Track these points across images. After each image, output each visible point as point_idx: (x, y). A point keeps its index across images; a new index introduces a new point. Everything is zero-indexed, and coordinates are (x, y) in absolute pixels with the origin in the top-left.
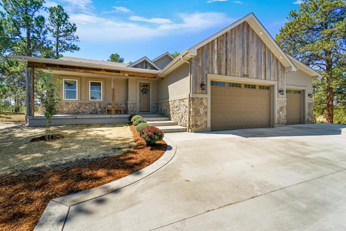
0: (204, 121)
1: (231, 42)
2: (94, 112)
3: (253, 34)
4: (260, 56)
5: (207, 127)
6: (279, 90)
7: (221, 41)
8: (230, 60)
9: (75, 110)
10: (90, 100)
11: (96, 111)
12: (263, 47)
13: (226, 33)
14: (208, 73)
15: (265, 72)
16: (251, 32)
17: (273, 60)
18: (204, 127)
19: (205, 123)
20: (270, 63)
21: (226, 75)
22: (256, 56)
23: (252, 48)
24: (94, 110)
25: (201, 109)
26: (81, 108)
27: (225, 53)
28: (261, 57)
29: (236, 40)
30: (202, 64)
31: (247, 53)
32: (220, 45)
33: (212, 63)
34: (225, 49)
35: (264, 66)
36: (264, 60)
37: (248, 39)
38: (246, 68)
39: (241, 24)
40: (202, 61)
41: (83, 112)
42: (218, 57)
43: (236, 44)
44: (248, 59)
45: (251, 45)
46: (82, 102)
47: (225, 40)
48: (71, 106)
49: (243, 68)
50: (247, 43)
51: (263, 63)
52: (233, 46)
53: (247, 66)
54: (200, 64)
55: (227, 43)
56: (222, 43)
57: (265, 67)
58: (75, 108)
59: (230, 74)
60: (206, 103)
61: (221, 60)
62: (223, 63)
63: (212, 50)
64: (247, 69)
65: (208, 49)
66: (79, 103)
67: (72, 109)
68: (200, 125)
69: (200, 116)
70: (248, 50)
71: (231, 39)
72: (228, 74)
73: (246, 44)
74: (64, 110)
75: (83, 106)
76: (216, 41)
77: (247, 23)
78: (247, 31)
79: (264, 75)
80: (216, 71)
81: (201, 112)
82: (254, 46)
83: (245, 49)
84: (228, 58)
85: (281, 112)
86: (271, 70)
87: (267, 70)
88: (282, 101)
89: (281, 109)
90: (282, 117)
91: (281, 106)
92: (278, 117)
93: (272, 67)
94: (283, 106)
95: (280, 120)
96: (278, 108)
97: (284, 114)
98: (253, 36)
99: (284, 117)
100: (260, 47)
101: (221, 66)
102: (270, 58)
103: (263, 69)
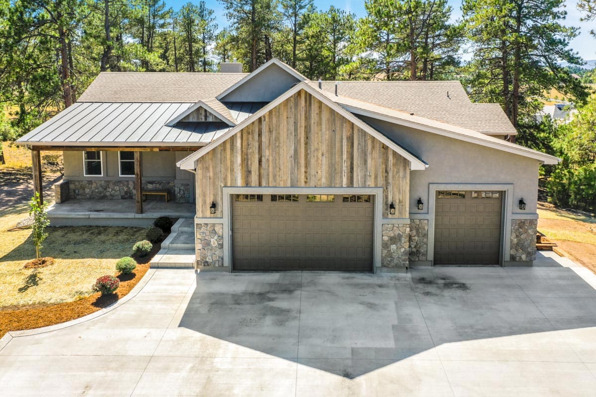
0: (218, 257)
1: (270, 131)
2: (126, 196)
3: (320, 107)
4: (338, 145)
5: (223, 265)
6: (390, 203)
7: (249, 133)
8: (268, 160)
9: (100, 193)
10: (120, 176)
11: (130, 194)
12: (346, 127)
13: (259, 119)
14: (225, 186)
15: (349, 174)
16: (317, 105)
17: (373, 147)
18: (217, 266)
19: (220, 259)
20: (366, 155)
21: (260, 187)
22: (328, 146)
23: (318, 134)
24: (126, 193)
25: (212, 240)
26: (108, 190)
27: (257, 151)
28: (342, 146)
29: (281, 127)
30: (215, 174)
31: (306, 144)
32: (248, 139)
33: (232, 170)
34: (257, 145)
35: (349, 163)
36: (347, 152)
37: (308, 118)
38: (303, 169)
39: (292, 96)
41: (111, 195)
42: (243, 160)
43: (281, 132)
44: (306, 155)
45: (314, 128)
46: (109, 179)
47: (257, 130)
48: (94, 185)
49: (296, 171)
50: (305, 127)
51: (345, 156)
52: (274, 136)
53: (306, 167)
54: (211, 174)
55: (260, 135)
56: (250, 136)
57: (352, 164)
58: (101, 189)
59: (269, 184)
60: (221, 230)
61: (249, 163)
62: (254, 167)
63: (232, 149)
64: (306, 172)
65: (225, 150)
66: (105, 181)
67: (96, 190)
68: (212, 262)
69: (211, 250)
70: (307, 138)
71: (269, 126)
72: (263, 183)
73: (303, 129)
74: (86, 193)
75: (111, 185)
76: (239, 135)
77: (306, 91)
78: (306, 106)
79: (347, 180)
80: (239, 182)
81: (212, 243)
82: (324, 130)
83: (300, 138)
84: (263, 159)
85: (393, 247)
86: (366, 168)
87: (355, 169)
88: (397, 226)
89: (395, 240)
90: (395, 255)
91: (392, 235)
92: (384, 255)
93: (369, 161)
94: (399, 234)
95: (391, 260)
96: (386, 238)
97: (403, 250)
98: (320, 112)
99: (402, 255)
100: (338, 129)
101: (249, 172)
102: (366, 146)
103: (344, 168)
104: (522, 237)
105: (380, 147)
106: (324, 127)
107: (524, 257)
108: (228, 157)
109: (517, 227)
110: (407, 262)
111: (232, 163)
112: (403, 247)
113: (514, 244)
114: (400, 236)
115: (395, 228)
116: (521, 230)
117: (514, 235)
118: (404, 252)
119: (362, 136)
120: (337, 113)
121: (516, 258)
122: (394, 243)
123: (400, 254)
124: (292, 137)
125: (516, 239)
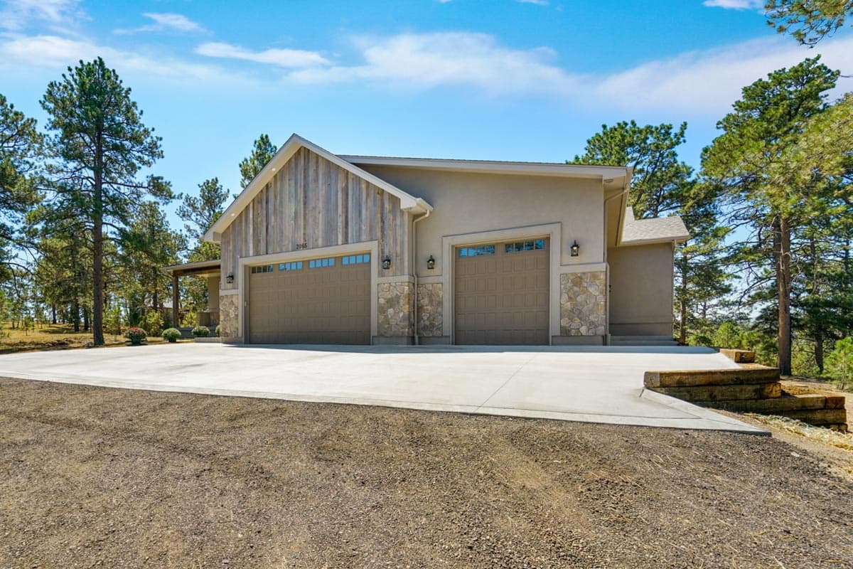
0: (234, 328)
1: (275, 197)
4: (333, 198)
5: (238, 336)
6: (386, 256)
7: (258, 202)
8: (273, 227)
12: (341, 176)
13: (267, 186)
14: (241, 257)
15: (344, 230)
16: (314, 160)
17: (368, 195)
18: (234, 337)
19: (236, 330)
20: (360, 205)
21: (267, 253)
22: (324, 202)
23: (315, 191)
25: (230, 311)
27: (265, 219)
28: (337, 198)
29: (284, 190)
30: (234, 246)
31: (305, 204)
32: (257, 209)
33: (246, 241)
34: (264, 212)
35: (344, 217)
36: (342, 205)
37: (306, 176)
38: (302, 231)
40: (234, 240)
42: (254, 230)
43: (284, 196)
44: (305, 215)
45: (312, 186)
47: (265, 198)
49: (296, 233)
50: (304, 186)
51: (340, 211)
53: (305, 228)
54: (231, 247)
55: (267, 203)
56: (260, 205)
57: (347, 217)
60: (237, 301)
61: (259, 232)
62: (263, 235)
63: (246, 220)
64: (304, 233)
65: (241, 222)
69: (230, 321)
70: (306, 198)
72: (270, 251)
73: (302, 189)
77: (305, 148)
78: (305, 163)
79: (342, 236)
80: (251, 253)
82: (320, 186)
83: (300, 199)
84: (269, 227)
85: (391, 311)
86: (361, 221)
87: (350, 223)
88: (394, 285)
89: (392, 302)
90: (393, 322)
91: (389, 296)
92: (380, 321)
93: (364, 211)
94: (397, 295)
95: (388, 327)
96: (382, 301)
97: (401, 315)
98: (317, 167)
99: (400, 322)
100: (333, 181)
101: (259, 241)
102: (360, 195)
103: (340, 224)
104: (579, 299)
105: (374, 193)
106: (320, 182)
107: (583, 330)
108: (243, 228)
109: (569, 285)
110: (407, 330)
111: (246, 233)
112: (402, 311)
113: (566, 311)
114: (398, 297)
115: (391, 288)
116: (576, 289)
117: (565, 297)
118: (402, 317)
119: (356, 184)
120: (333, 163)
121: (569, 331)
122: (391, 307)
123: (399, 320)
124: (293, 200)
125: (569, 303)
